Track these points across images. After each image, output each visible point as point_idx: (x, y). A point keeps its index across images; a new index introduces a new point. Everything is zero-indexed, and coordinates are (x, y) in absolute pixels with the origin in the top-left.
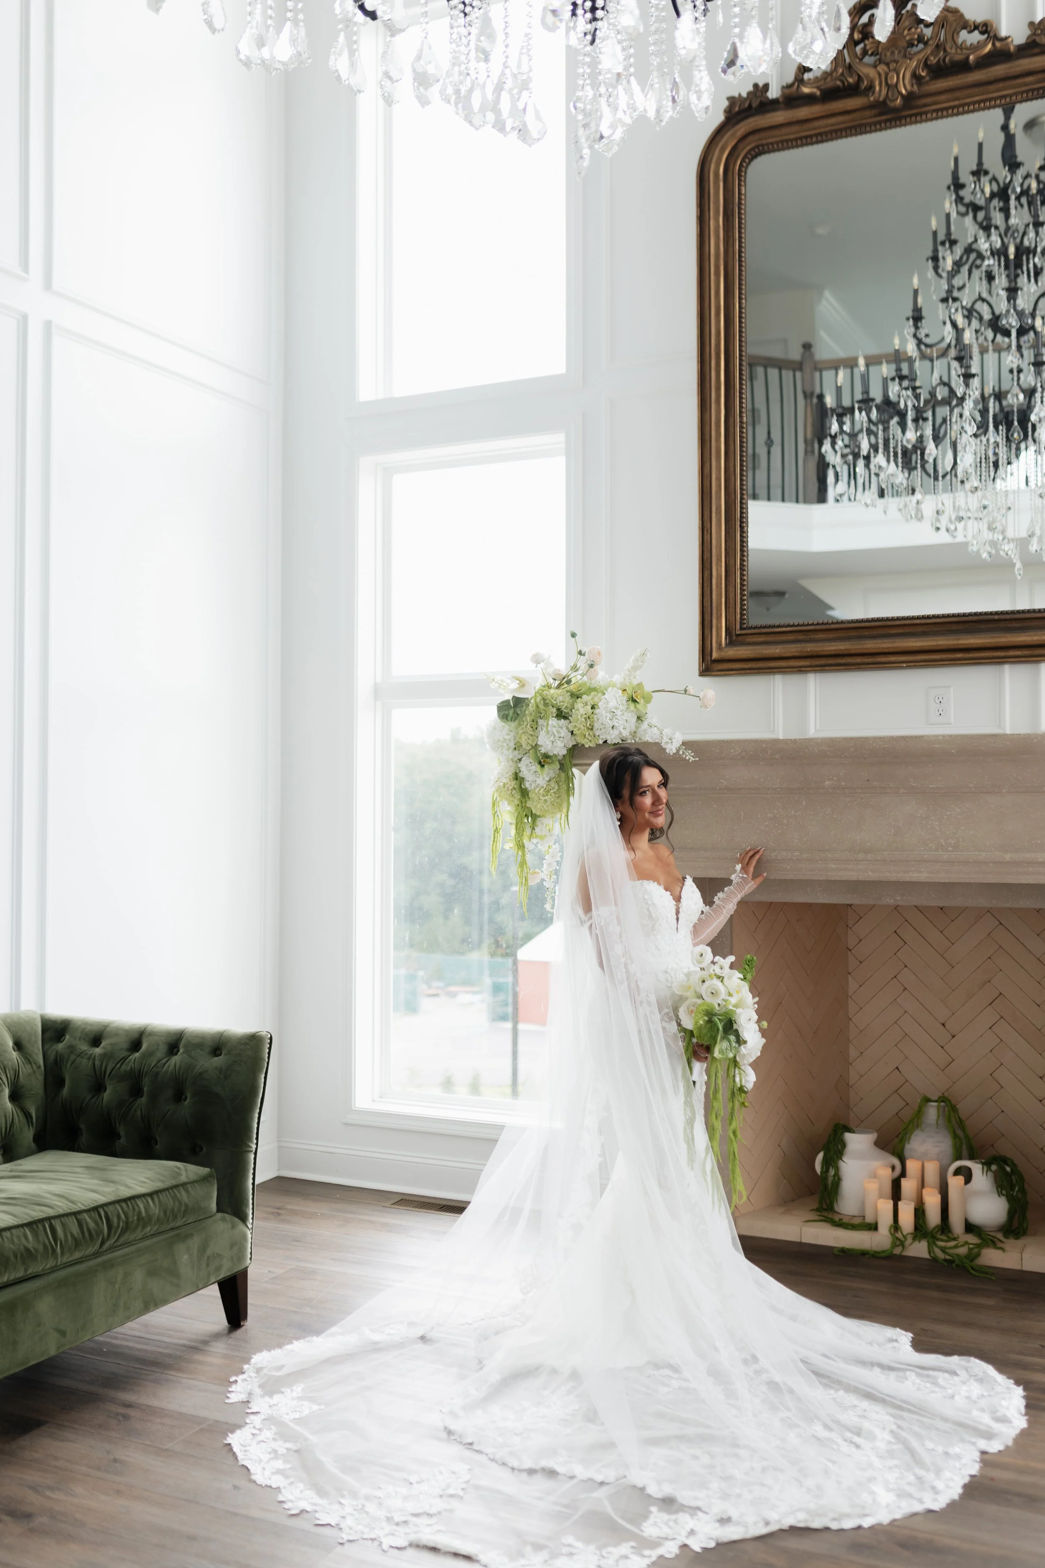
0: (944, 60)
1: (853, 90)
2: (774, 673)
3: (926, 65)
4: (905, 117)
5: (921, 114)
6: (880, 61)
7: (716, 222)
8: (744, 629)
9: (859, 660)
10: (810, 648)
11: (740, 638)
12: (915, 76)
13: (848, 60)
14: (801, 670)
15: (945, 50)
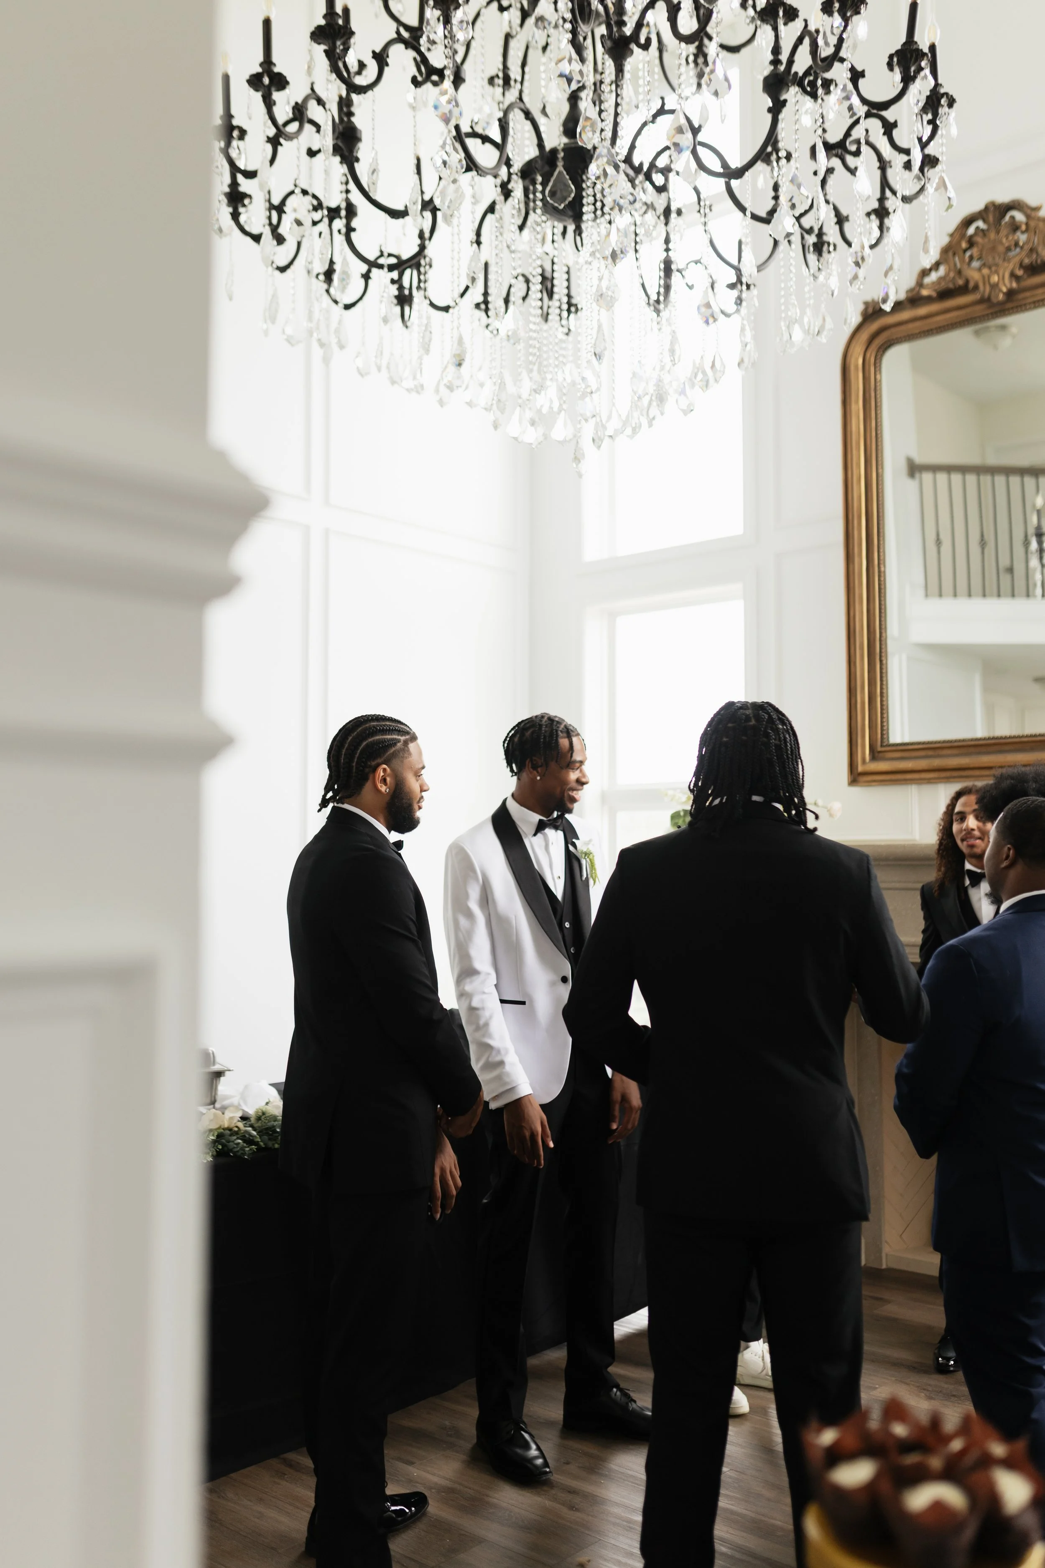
0: (1036, 261)
1: (964, 289)
2: (911, 784)
3: (1021, 266)
4: (1008, 309)
5: (1021, 306)
6: (984, 265)
7: (858, 406)
8: (884, 746)
9: (977, 773)
10: (937, 762)
11: (881, 755)
12: (1013, 275)
13: (958, 265)
14: (929, 781)
15: (1037, 253)
